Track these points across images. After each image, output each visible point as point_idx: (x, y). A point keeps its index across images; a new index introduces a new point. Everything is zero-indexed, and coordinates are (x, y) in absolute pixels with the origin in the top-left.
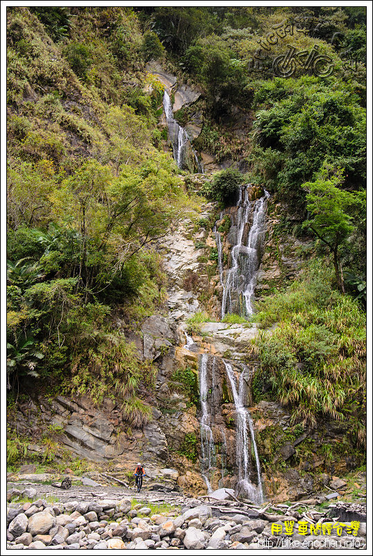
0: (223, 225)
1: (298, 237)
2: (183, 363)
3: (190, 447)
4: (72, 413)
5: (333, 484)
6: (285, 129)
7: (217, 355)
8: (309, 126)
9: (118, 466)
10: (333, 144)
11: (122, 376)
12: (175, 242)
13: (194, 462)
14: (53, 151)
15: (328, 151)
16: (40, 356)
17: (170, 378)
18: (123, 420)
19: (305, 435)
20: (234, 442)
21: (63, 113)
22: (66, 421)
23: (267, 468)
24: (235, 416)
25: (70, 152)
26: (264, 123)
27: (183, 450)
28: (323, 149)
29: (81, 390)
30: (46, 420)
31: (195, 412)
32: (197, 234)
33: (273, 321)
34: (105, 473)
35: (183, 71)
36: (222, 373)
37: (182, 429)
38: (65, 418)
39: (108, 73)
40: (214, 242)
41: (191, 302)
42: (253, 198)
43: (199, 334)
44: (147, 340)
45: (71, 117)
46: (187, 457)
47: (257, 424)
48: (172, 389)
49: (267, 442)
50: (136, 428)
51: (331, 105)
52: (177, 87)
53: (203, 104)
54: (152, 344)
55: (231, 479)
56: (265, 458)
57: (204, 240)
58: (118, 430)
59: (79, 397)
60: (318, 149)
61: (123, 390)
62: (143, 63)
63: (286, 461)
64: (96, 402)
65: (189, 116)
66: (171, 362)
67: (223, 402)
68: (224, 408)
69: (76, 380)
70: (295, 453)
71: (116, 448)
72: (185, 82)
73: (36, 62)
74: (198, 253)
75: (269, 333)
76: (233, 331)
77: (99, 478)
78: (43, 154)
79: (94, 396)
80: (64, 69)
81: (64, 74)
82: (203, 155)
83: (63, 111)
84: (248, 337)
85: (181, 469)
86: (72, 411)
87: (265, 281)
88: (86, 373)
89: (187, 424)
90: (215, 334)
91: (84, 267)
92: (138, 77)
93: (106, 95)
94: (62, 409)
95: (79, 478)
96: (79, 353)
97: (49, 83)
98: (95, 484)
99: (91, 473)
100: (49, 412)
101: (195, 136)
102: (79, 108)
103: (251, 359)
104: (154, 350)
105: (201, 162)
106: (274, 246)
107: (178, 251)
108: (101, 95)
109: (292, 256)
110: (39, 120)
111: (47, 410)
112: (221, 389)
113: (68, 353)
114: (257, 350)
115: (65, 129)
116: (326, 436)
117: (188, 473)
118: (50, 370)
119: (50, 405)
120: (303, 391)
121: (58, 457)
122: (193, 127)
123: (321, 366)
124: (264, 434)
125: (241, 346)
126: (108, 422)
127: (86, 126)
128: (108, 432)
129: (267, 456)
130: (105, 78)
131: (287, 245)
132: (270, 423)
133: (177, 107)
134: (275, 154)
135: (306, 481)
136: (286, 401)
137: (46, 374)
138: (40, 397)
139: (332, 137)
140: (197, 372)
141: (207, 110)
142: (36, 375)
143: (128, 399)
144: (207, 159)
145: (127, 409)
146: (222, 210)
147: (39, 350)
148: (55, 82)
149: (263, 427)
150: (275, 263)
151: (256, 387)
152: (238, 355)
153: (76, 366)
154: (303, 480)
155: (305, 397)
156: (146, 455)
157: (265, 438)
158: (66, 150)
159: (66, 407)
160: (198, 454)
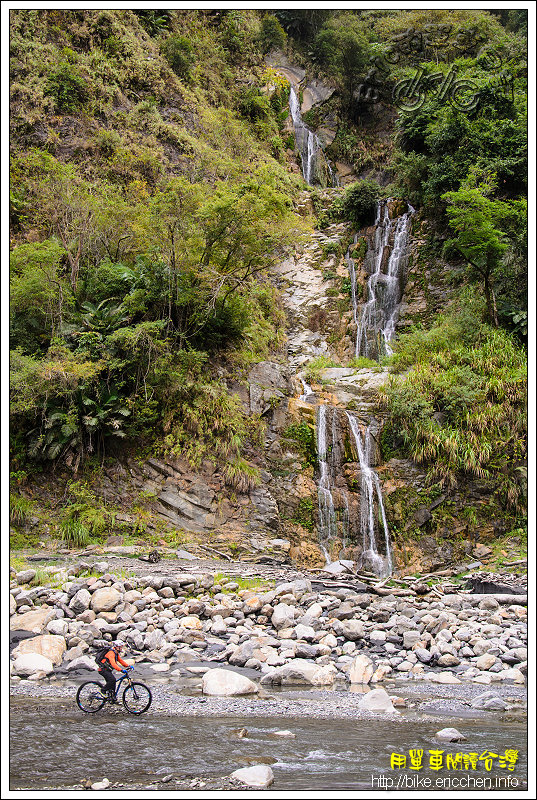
0: (358, 249)
1: (448, 260)
2: (297, 416)
3: (306, 514)
4: (166, 477)
5: (476, 552)
6: (431, 127)
7: (339, 406)
8: (457, 122)
9: (221, 537)
10: (488, 143)
11: (223, 434)
12: (299, 273)
13: (311, 531)
14: (148, 169)
15: (481, 151)
16: (126, 413)
17: (283, 435)
18: (226, 485)
19: (443, 497)
20: (358, 508)
21: (161, 123)
22: (160, 487)
23: (397, 536)
24: (359, 477)
25: (169, 170)
26: (408, 121)
27: (297, 518)
28: (474, 149)
29: (176, 450)
30: (137, 486)
31: (312, 474)
32: (326, 261)
33: (409, 364)
34: (205, 546)
35: (313, 62)
36: (344, 428)
37: (297, 494)
38: (159, 484)
39: (217, 70)
40: (346, 271)
41: (317, 344)
42: (394, 215)
43: (319, 382)
44: (254, 390)
45: (170, 126)
46: (303, 526)
47: (385, 485)
48: (285, 448)
49: (398, 507)
50: (241, 493)
51: (486, 94)
52: (306, 83)
53: (337, 101)
54: (259, 396)
55: (354, 550)
56: (395, 524)
57: (333, 269)
58: (220, 496)
59: (174, 460)
60: (469, 150)
61: (225, 450)
62: (260, 56)
63: (421, 527)
64: (193, 464)
65: (321, 117)
66: (283, 416)
67: (345, 461)
68: (346, 467)
69: (169, 440)
70: (431, 518)
71: (218, 517)
72: (316, 76)
73: (127, 63)
74: (327, 285)
75: (401, 379)
76: (359, 377)
77: (197, 551)
78: (137, 174)
79: (190, 458)
80: (162, 69)
81: (162, 75)
82: (339, 166)
83: (161, 120)
84: (376, 384)
85: (294, 539)
86: (166, 475)
87: (408, 316)
88: (180, 431)
89: (303, 488)
90: (338, 381)
91: (173, 307)
92: (254, 73)
93: (214, 98)
94: (155, 473)
95: (173, 551)
96: (172, 408)
97: (145, 87)
98: (191, 557)
99: (188, 545)
100: (140, 477)
101: (329, 142)
102: (180, 115)
103: (379, 410)
104: (262, 402)
105: (337, 174)
106: (419, 272)
107: (303, 284)
108: (208, 97)
109: (441, 284)
110: (131, 133)
111: (138, 474)
112: (343, 447)
113: (159, 408)
114: (386, 398)
115: (163, 142)
116: (469, 497)
117: (304, 544)
118: (139, 428)
119: (141, 469)
120: (440, 445)
121: (151, 527)
122: (326, 131)
123: (463, 415)
124: (393, 497)
125: (369, 395)
126: (207, 488)
127: (188, 137)
128: (208, 498)
129: (397, 523)
130: (213, 77)
131: (434, 270)
132: (402, 484)
133: (307, 107)
134: (420, 158)
135: (444, 550)
136: (420, 457)
137: (134, 433)
138: (130, 460)
139: (486, 134)
140: (314, 427)
141: (342, 109)
142: (123, 435)
143: (231, 460)
144: (343, 169)
145: (231, 472)
146: (357, 232)
147: (124, 406)
148: (152, 86)
149: (393, 489)
150: (421, 293)
151: (385, 443)
152: (364, 406)
153: (169, 423)
154: (440, 548)
155: (443, 452)
156: (254, 523)
157: (396, 502)
158: (164, 167)
159: (159, 470)
160: (315, 521)
